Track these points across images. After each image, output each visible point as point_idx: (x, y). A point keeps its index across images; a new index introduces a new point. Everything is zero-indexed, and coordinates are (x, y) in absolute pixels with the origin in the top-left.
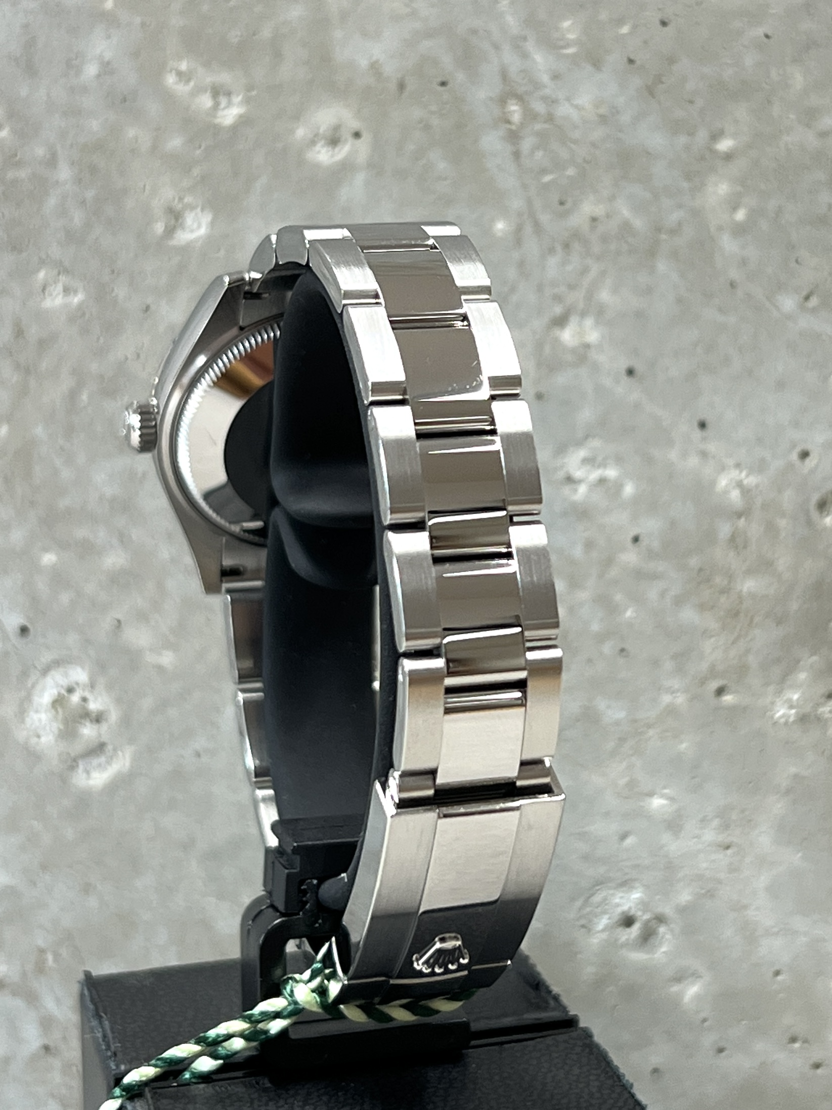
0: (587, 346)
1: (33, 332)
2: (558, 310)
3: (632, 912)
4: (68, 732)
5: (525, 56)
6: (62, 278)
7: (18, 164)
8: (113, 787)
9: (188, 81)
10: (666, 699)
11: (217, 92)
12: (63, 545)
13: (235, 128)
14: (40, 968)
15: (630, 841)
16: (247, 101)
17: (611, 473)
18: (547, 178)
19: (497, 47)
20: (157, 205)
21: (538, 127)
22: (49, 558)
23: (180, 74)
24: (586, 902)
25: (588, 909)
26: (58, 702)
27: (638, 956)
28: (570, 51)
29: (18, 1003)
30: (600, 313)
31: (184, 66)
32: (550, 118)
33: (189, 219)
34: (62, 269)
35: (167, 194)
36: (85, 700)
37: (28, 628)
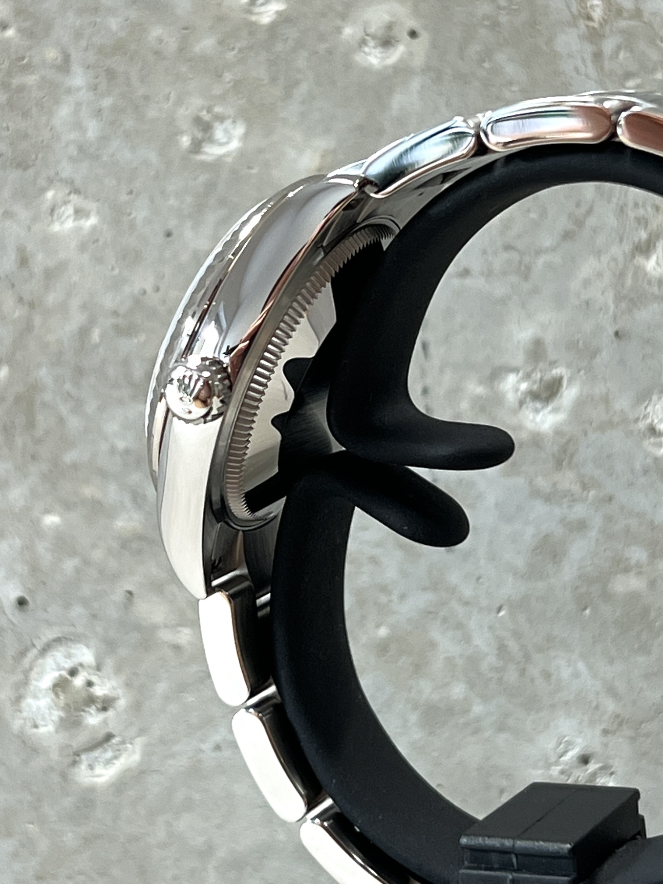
1: (40, 261)
2: (643, 235)
4: (70, 721)
6: (74, 199)
7: (27, 68)
8: (120, 785)
12: (67, 506)
13: (273, 27)
21: (623, 24)
22: (51, 520)
26: (60, 686)
32: (637, 14)
33: (219, 133)
35: (194, 103)
36: (90, 684)
37: (28, 602)
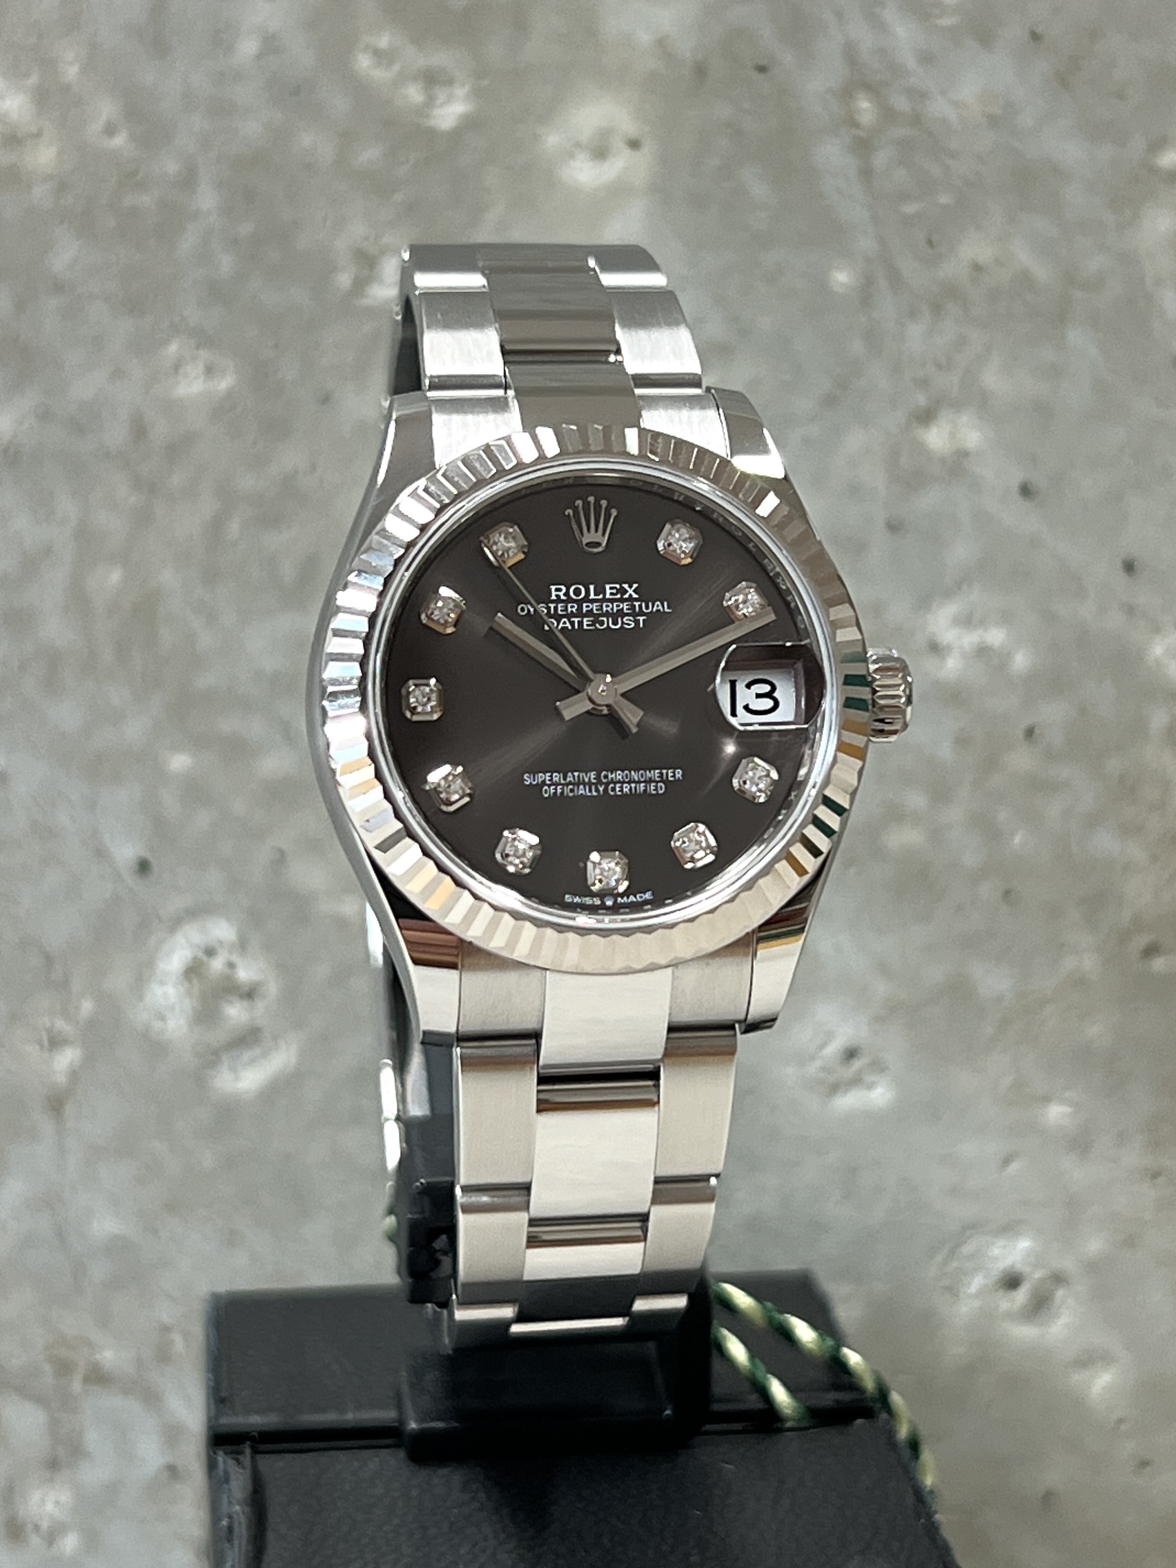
0: (963, 454)
1: (160, 431)
2: (921, 400)
3: (1020, 1267)
4: (206, 1013)
5: (880, 27)
6: (204, 355)
7: (141, 186)
8: (273, 1091)
9: (391, 62)
10: (1069, 963)
11: (432, 80)
12: (201, 743)
13: (457, 134)
14: (163, 1356)
15: (1013, 1168)
16: (477, 93)
17: (996, 637)
18: (910, 209)
19: (840, 15)
20: (342, 244)
21: (899, 132)
22: (180, 762)
23: (378, 54)
24: (952, 1254)
25: (955, 1264)
26: (193, 971)
27: (1025, 1332)
28: (946, 22)
29: (130, 1407)
30: (982, 403)
31: (384, 41)
32: (916, 120)
34: (203, 339)
35: (357, 231)
36: (231, 965)
37: (150, 862)
